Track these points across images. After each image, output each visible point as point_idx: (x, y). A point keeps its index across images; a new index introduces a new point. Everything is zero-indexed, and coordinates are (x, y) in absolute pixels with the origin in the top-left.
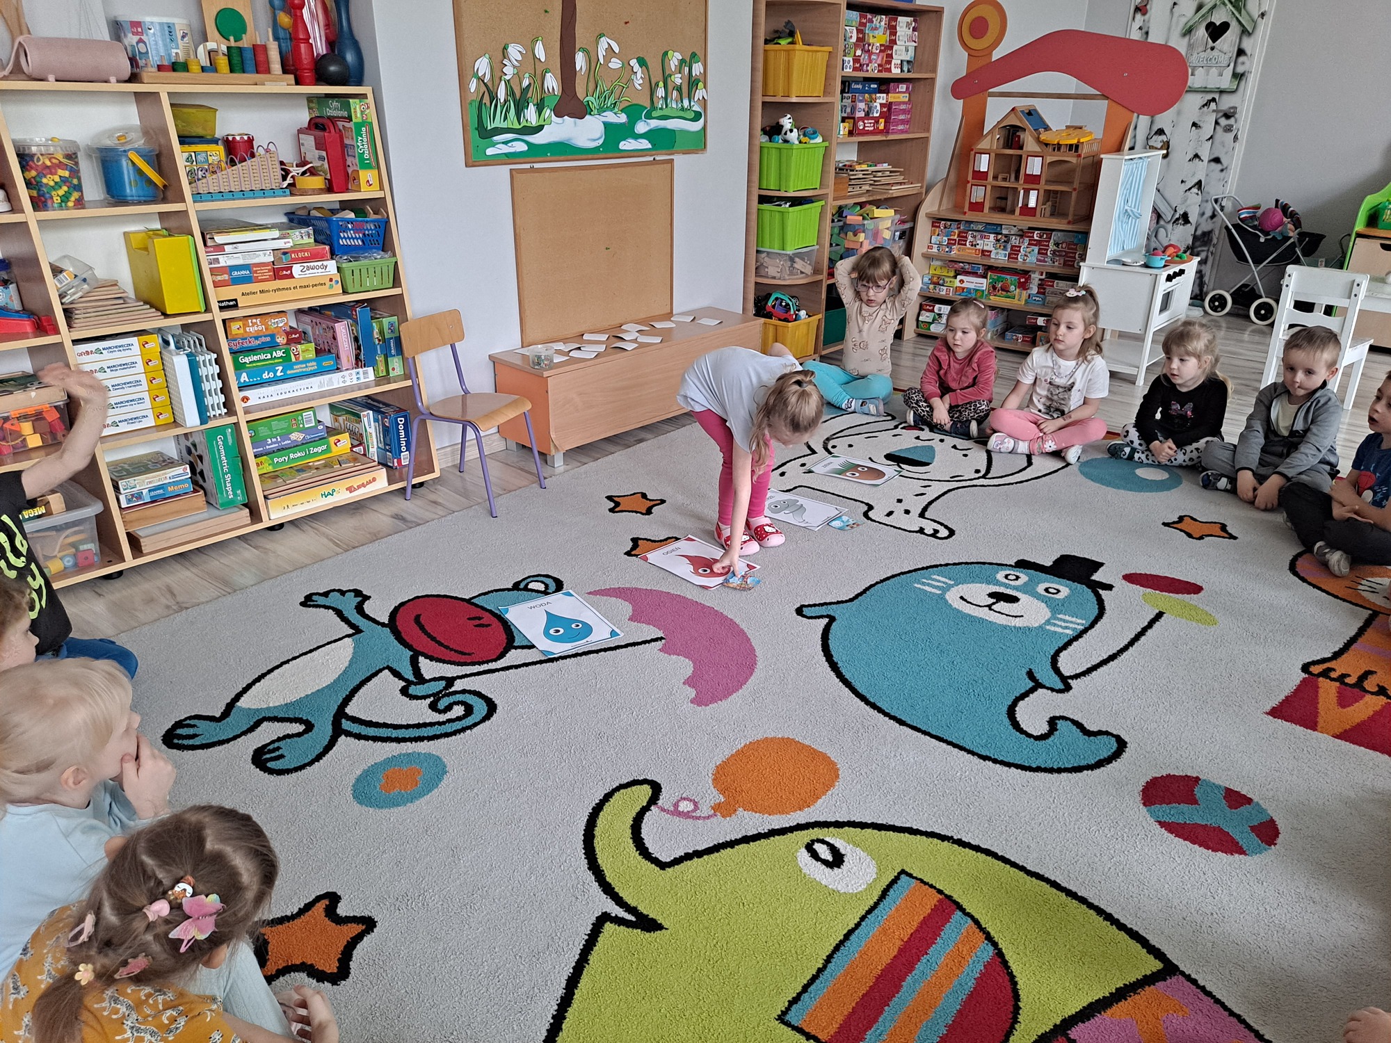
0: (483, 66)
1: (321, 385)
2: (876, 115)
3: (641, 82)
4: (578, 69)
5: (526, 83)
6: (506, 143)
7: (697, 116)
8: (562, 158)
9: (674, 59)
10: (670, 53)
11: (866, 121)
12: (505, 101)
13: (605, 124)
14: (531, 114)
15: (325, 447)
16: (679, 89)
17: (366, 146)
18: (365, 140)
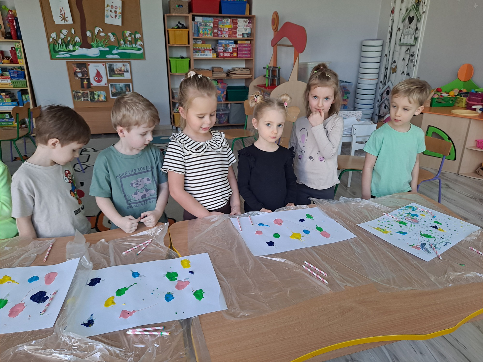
0: (54, 35)
1: (9, 108)
2: (229, 51)
3: (114, 39)
4: (88, 35)
5: (69, 39)
6: (63, 54)
7: (139, 49)
8: (83, 59)
9: (127, 33)
10: (125, 32)
11: (224, 53)
12: (62, 43)
13: (100, 51)
14: (71, 47)
15: (12, 123)
16: (130, 42)
17: (19, 54)
18: (19, 52)
